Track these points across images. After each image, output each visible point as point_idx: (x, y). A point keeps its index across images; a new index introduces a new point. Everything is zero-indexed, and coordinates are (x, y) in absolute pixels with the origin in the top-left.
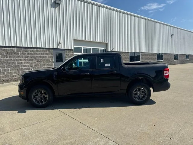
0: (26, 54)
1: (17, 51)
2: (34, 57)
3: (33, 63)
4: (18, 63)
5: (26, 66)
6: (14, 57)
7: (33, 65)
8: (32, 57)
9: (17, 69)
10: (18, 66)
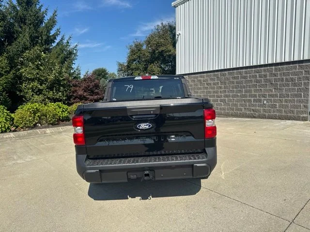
0: (258, 76)
1: (246, 73)
2: (270, 81)
3: (267, 91)
4: (246, 91)
5: (255, 96)
6: (241, 82)
7: (266, 95)
8: (266, 81)
9: (244, 100)
10: (245, 96)
